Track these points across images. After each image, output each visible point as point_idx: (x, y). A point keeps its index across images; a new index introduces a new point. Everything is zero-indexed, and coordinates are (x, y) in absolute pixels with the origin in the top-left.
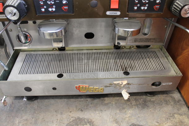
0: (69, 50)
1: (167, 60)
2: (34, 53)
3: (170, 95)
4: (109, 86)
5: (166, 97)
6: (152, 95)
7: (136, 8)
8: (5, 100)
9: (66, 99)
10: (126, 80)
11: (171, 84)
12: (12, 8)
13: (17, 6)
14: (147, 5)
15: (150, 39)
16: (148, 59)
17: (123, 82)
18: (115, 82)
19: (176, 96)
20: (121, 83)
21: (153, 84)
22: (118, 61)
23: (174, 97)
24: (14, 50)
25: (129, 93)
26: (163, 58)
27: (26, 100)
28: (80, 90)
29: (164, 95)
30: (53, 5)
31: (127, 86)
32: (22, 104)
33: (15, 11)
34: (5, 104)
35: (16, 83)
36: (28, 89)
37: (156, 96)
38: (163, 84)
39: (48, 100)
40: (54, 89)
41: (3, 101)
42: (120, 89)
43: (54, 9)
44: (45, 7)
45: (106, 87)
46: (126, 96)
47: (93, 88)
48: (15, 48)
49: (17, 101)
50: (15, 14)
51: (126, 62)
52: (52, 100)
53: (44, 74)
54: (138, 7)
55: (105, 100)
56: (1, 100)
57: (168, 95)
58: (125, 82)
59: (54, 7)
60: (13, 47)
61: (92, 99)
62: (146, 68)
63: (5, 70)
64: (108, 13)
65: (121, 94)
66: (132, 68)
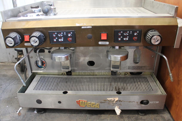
1: (156, 84)
2: (47, 76)
4: (104, 103)
5: (157, 116)
6: (144, 114)
7: (120, 39)
8: (20, 112)
9: (68, 114)
10: (117, 97)
11: (158, 102)
12: (35, 38)
13: (38, 37)
14: (128, 37)
15: (141, 67)
16: (139, 83)
17: (115, 98)
18: (109, 99)
20: (113, 100)
21: (142, 102)
22: (113, 84)
24: (32, 73)
25: (121, 110)
26: (152, 82)
27: (36, 112)
28: (80, 104)
29: (154, 115)
30: (62, 37)
31: (119, 102)
32: (32, 115)
33: (37, 39)
34: (20, 115)
36: (39, 102)
37: (147, 115)
38: (151, 103)
39: (54, 114)
40: (60, 102)
41: (18, 112)
42: (113, 105)
43: (62, 40)
44: (56, 38)
45: (101, 103)
46: (118, 112)
47: (91, 103)
48: (33, 71)
49: (29, 113)
50: (36, 41)
51: (120, 85)
52: (57, 114)
53: (53, 91)
54: (121, 38)
55: (101, 117)
56: (17, 111)
57: (159, 115)
58: (117, 99)
59: (63, 38)
60: (32, 70)
61: (90, 115)
62: (136, 89)
63: (24, 86)
64: (100, 43)
65: (115, 110)
66: (124, 89)
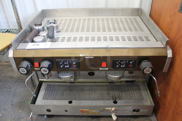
0: (77, 83)
1: (146, 93)
2: (53, 84)
3: (149, 118)
4: (103, 111)
5: (145, 119)
6: (135, 118)
7: (118, 66)
8: (32, 117)
9: (73, 118)
10: (114, 107)
11: (147, 110)
13: (48, 67)
14: (124, 65)
15: (135, 76)
16: (133, 91)
17: (112, 108)
18: (107, 109)
19: (153, 119)
20: (110, 110)
21: (134, 111)
22: (111, 92)
23: (151, 120)
24: (39, 81)
25: (117, 116)
26: (144, 91)
27: (46, 117)
28: (83, 112)
29: (144, 118)
30: (68, 64)
31: (115, 111)
32: (43, 119)
34: (32, 119)
35: (41, 106)
36: (49, 110)
37: (138, 118)
38: (141, 111)
39: (62, 118)
40: (66, 111)
41: (30, 117)
42: (111, 113)
43: (68, 67)
44: (63, 65)
45: (101, 111)
46: (114, 118)
47: (92, 112)
48: (40, 80)
49: (40, 117)
50: (46, 71)
51: (116, 93)
52: (64, 118)
53: (59, 100)
54: (119, 66)
55: (100, 120)
56: (29, 116)
57: (147, 118)
58: (113, 109)
59: (68, 65)
60: (38, 79)
61: (91, 118)
62: (130, 98)
64: (100, 69)
65: (111, 116)
66: (120, 98)
